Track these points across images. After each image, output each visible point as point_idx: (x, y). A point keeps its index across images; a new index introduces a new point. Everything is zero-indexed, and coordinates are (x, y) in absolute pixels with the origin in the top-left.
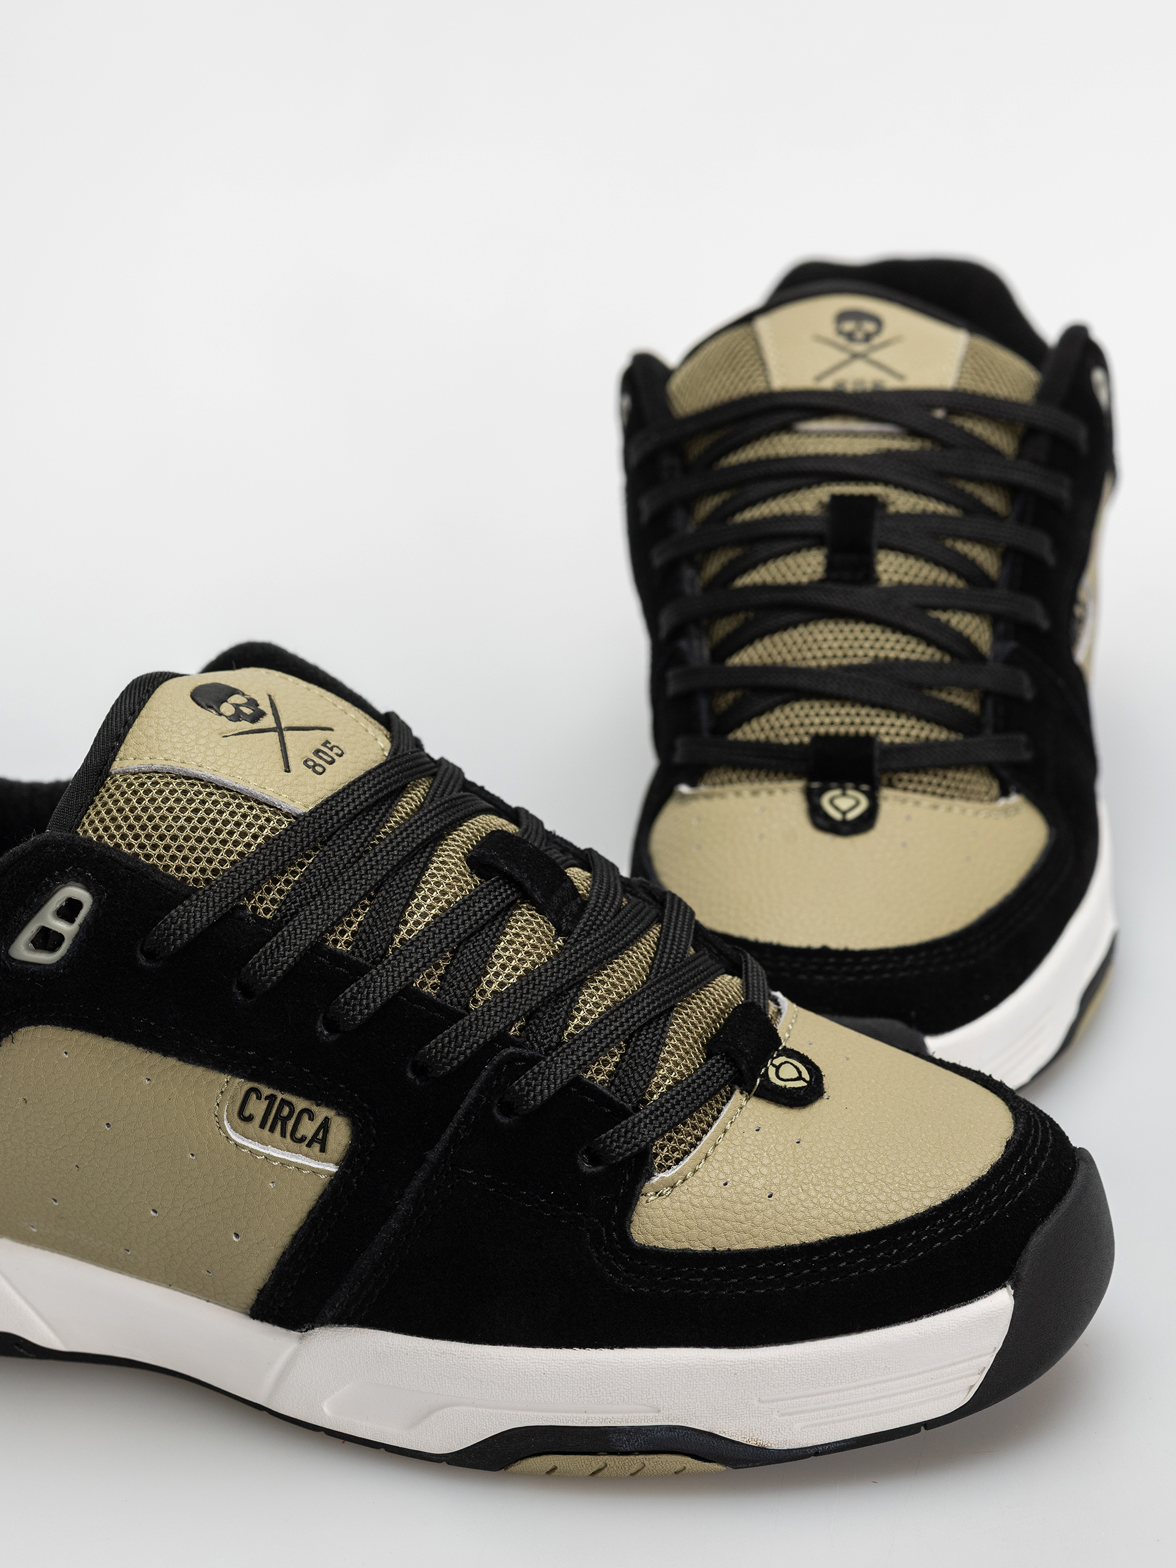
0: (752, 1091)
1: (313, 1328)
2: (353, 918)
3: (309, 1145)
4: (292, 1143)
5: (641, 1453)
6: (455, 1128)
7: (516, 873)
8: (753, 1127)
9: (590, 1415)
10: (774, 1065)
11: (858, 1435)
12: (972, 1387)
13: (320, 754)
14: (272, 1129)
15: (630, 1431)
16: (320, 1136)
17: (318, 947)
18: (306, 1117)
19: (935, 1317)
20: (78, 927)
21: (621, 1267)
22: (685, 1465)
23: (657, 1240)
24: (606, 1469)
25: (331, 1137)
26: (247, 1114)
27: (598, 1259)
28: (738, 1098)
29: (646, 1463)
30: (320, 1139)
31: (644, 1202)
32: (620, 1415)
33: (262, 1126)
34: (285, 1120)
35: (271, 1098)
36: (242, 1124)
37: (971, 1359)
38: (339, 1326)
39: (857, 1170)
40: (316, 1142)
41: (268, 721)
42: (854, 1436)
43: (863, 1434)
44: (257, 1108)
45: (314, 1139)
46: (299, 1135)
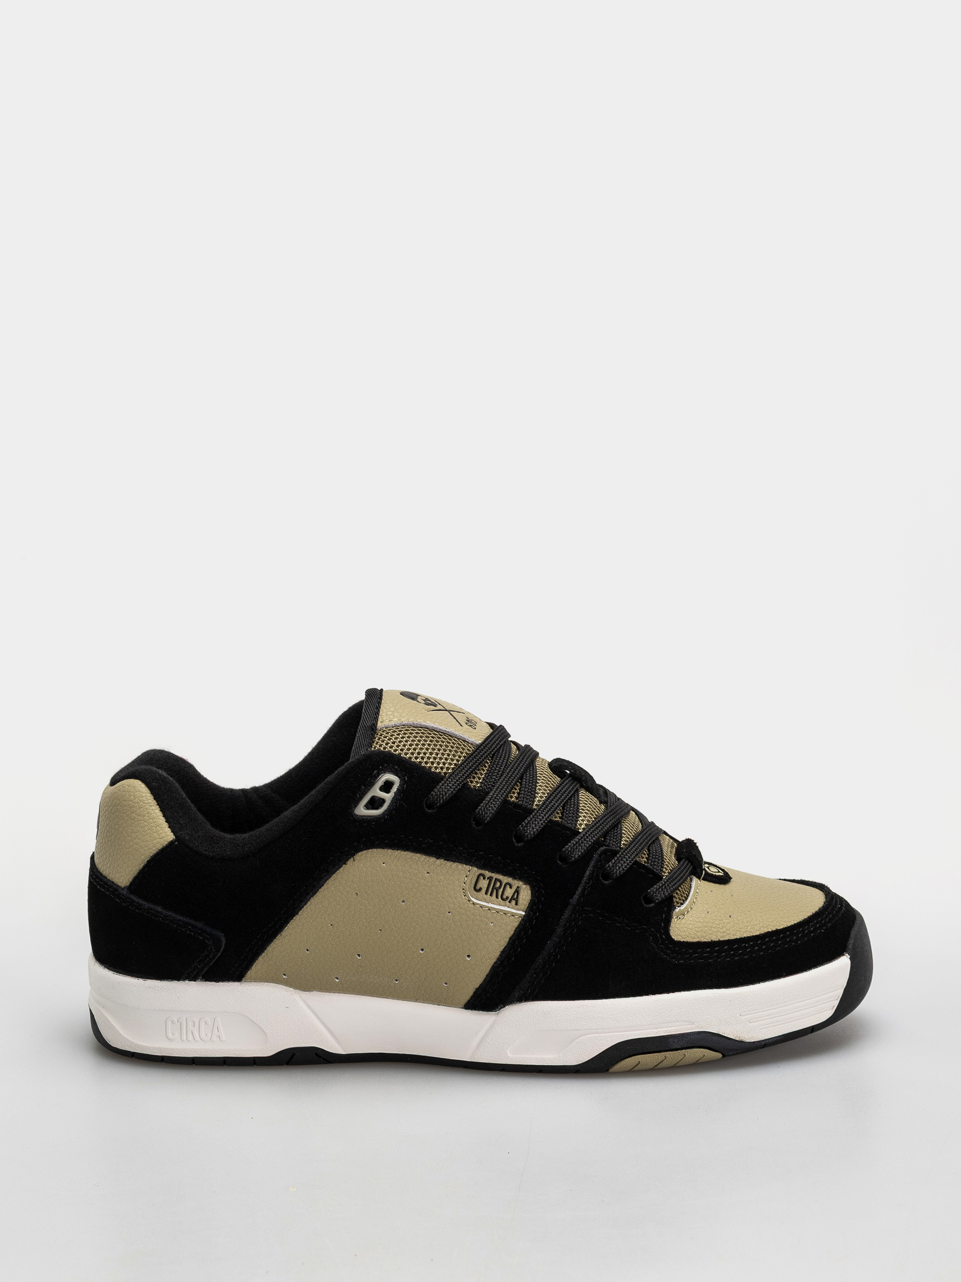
0: (701, 876)
1: (504, 1007)
2: (512, 795)
3: (510, 901)
4: (502, 901)
5: (686, 1048)
6: (584, 886)
9: (659, 1030)
10: (705, 868)
11: (785, 1033)
12: (834, 1007)
14: (491, 894)
15: (679, 1036)
16: (515, 896)
17: (506, 802)
18: (508, 887)
19: (818, 968)
20: (393, 795)
21: (669, 953)
22: (704, 1053)
23: (684, 938)
24: (665, 1060)
25: (521, 897)
26: (478, 888)
27: (658, 949)
28: (696, 880)
29: (686, 1054)
30: (515, 899)
31: (673, 921)
32: (675, 1028)
33: (486, 893)
34: (498, 889)
35: (490, 878)
36: (475, 893)
37: (834, 991)
38: (520, 1003)
40: (514, 900)
42: (783, 1034)
43: (787, 1033)
44: (483, 884)
45: (512, 898)
46: (505, 896)
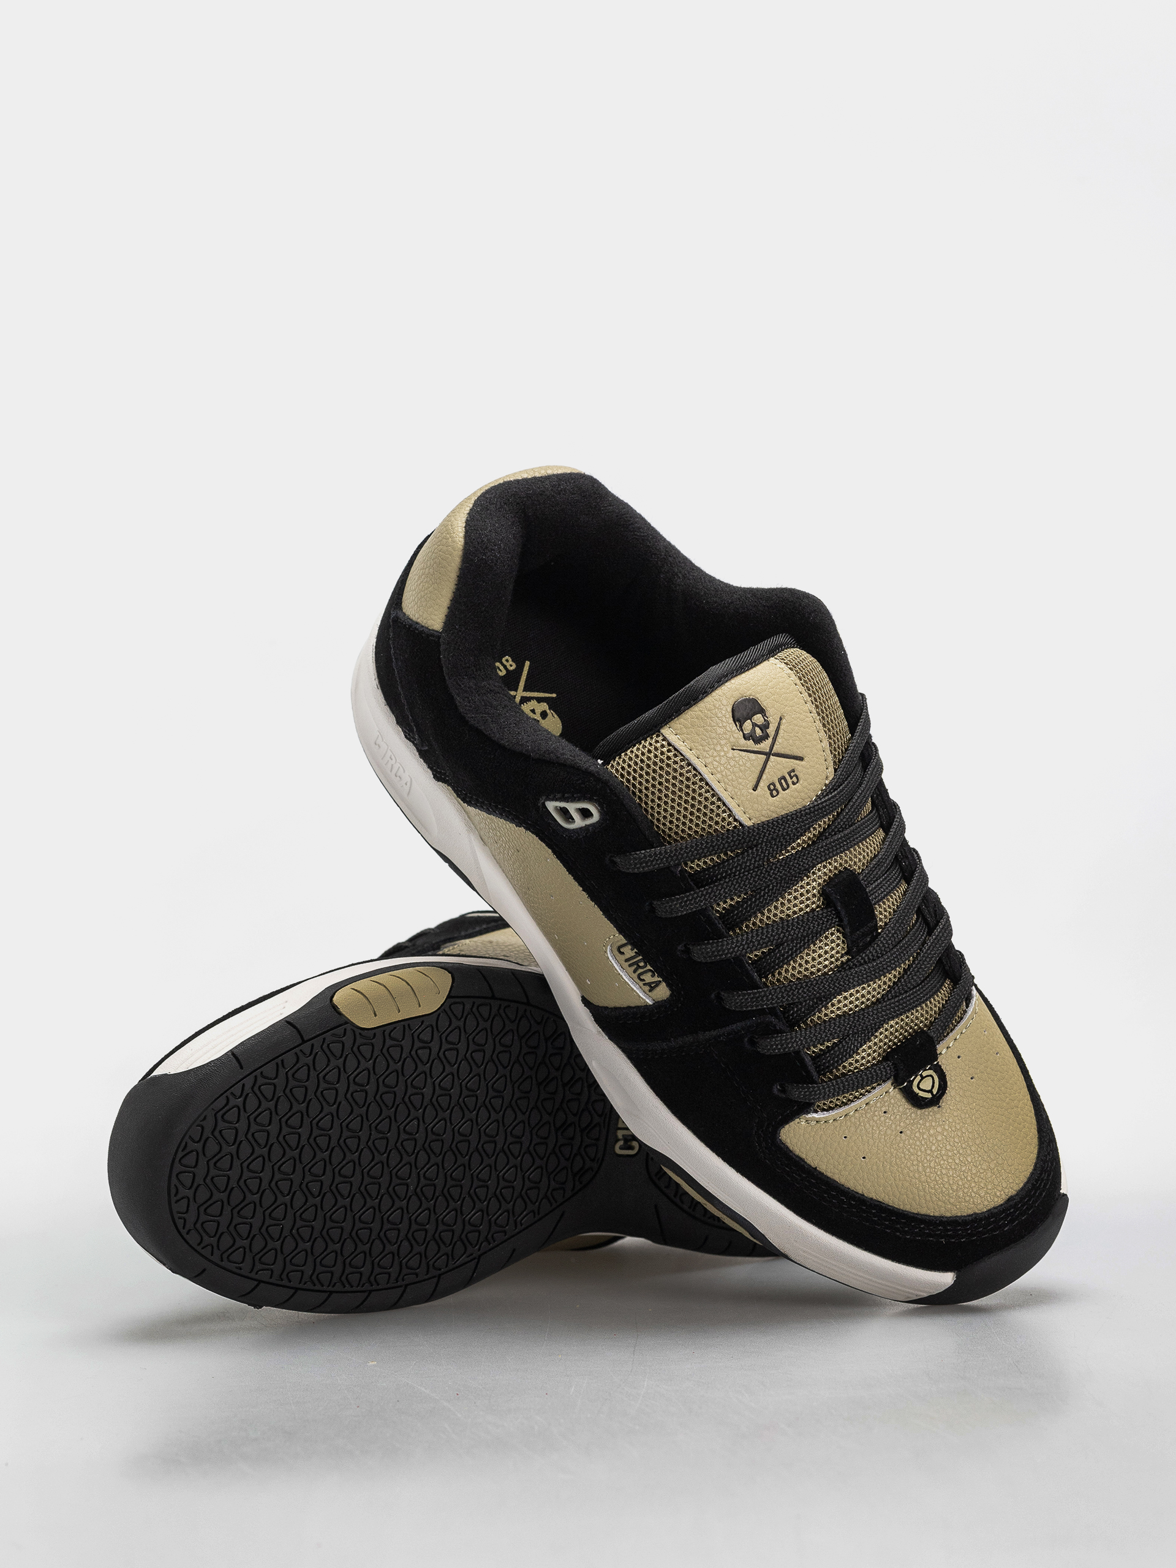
0: (898, 1086)
3: (644, 984)
4: (635, 978)
6: (721, 1033)
7: (843, 913)
8: (884, 1109)
10: (921, 1075)
13: (783, 781)
14: (630, 966)
17: (702, 911)
18: (650, 974)
20: (584, 825)
21: (764, 1144)
23: (791, 1144)
25: (658, 989)
26: (621, 951)
27: (756, 1132)
28: (888, 1086)
30: (652, 987)
31: (796, 1122)
33: (626, 961)
34: (639, 967)
35: (638, 955)
36: (616, 953)
39: (920, 1169)
40: (648, 986)
41: (765, 746)
44: (628, 952)
45: (649, 984)
46: (642, 977)
